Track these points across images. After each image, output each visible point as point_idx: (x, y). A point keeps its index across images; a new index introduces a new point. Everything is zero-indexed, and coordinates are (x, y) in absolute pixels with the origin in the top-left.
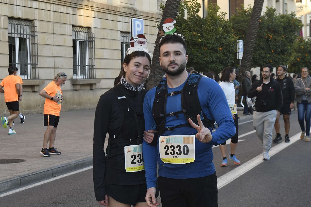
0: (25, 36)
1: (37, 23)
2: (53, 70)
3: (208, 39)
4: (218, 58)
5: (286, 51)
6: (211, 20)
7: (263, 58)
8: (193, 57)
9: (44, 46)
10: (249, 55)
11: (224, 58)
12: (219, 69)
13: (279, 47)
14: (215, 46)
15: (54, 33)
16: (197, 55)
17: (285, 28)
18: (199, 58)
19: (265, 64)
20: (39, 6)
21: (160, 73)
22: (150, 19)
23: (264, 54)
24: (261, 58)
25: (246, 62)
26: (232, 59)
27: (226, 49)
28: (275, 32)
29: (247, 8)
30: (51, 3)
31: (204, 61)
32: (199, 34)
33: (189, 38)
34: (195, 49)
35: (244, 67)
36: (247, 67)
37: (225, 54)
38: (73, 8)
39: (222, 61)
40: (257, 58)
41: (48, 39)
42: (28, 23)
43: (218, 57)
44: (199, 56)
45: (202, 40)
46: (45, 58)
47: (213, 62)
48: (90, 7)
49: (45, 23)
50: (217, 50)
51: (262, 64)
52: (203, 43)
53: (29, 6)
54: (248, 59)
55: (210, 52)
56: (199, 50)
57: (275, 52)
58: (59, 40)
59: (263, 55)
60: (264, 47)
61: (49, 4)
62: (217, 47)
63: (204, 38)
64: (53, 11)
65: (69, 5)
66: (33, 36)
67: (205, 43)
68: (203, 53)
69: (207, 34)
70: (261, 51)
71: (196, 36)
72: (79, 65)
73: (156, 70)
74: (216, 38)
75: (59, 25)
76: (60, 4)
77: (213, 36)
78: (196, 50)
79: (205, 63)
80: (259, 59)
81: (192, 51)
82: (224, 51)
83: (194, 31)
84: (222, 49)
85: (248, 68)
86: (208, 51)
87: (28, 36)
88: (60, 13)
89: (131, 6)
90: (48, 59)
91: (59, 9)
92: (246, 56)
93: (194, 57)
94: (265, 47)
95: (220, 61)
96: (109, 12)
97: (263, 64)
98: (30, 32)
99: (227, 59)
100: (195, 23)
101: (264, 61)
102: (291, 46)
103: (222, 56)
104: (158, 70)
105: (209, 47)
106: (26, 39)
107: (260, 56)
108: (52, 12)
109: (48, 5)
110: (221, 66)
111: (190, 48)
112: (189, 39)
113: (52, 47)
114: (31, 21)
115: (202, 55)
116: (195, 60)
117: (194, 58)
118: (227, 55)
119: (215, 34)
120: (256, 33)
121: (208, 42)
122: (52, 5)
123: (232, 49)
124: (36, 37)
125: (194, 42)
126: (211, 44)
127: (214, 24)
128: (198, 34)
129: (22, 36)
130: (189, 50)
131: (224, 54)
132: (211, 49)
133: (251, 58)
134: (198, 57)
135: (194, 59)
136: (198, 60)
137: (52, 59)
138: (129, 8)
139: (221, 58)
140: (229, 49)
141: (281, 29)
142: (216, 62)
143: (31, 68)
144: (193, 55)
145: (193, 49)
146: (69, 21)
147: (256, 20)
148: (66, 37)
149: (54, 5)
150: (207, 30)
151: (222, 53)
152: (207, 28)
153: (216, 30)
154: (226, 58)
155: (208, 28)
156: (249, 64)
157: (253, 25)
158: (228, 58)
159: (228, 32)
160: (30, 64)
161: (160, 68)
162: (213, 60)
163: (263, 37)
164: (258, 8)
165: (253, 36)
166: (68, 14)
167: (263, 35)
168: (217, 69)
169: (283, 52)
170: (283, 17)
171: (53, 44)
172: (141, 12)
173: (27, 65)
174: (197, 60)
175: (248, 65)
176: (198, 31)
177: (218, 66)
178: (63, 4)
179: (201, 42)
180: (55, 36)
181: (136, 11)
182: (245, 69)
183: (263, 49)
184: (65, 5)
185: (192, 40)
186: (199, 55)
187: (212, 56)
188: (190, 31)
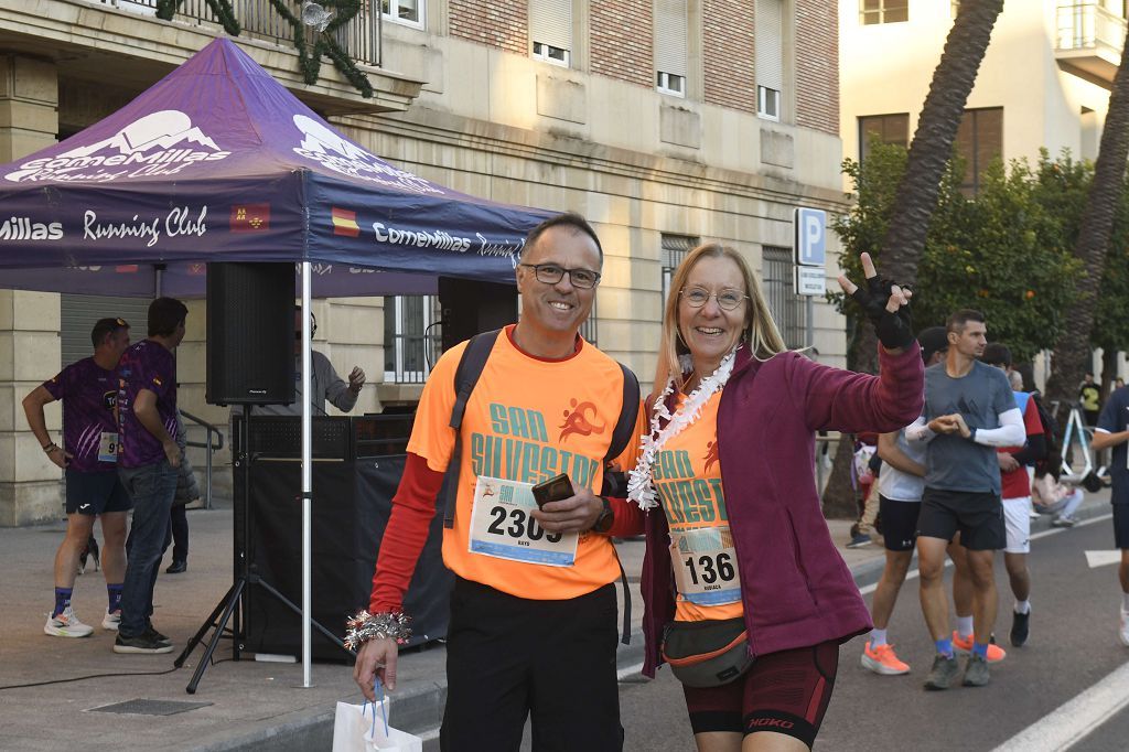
3: (994, 266)
4: (1022, 322)
6: (1001, 207)
10: (1083, 310)
11: (1040, 323)
12: (1023, 355)
14: (1014, 286)
19: (1123, 339)
20: (458, 160)
22: (742, 193)
23: (1122, 309)
24: (1112, 321)
25: (1076, 332)
26: (1061, 327)
27: (1047, 295)
29: (1058, 160)
30: (486, 151)
32: (966, 250)
33: (940, 263)
34: (953, 294)
35: (1069, 350)
36: (1076, 350)
37: (1045, 310)
38: (539, 164)
39: (1034, 332)
40: (1099, 322)
43: (1021, 319)
45: (977, 267)
48: (584, 160)
50: (1019, 298)
51: (1115, 339)
52: (981, 277)
53: (435, 164)
54: (1081, 324)
55: (998, 305)
60: (1121, 286)
61: (483, 154)
62: (1020, 289)
63: (982, 263)
64: (492, 175)
65: (532, 156)
67: (984, 278)
69: (992, 250)
70: (1111, 298)
71: (959, 256)
74: (1016, 263)
76: (509, 152)
77: (1009, 256)
78: (956, 297)
80: (1105, 322)
81: (946, 300)
82: (1040, 300)
83: (952, 240)
84: (1035, 294)
85: (1079, 353)
86: (994, 301)
88: (508, 181)
89: (688, 152)
91: (506, 168)
92: (1075, 315)
94: (1123, 284)
95: (1026, 331)
96: (633, 175)
97: (1120, 341)
99: (1046, 327)
100: (954, 218)
101: (1119, 331)
103: (1036, 317)
105: (997, 289)
107: (1107, 314)
108: (488, 178)
109: (481, 156)
110: (1029, 345)
111: (938, 291)
112: (938, 266)
118: (1048, 315)
119: (1016, 251)
120: (1105, 244)
121: (994, 274)
122: (489, 155)
123: (1065, 297)
125: (951, 273)
126: (1002, 279)
127: (1011, 219)
128: (963, 249)
131: (1039, 309)
132: (1002, 295)
133: (1091, 321)
138: (685, 160)
139: (1031, 323)
140: (1056, 295)
145: (949, 296)
147: (1105, 202)
149: (495, 157)
150: (992, 239)
151: (1036, 307)
152: (992, 234)
153: (1019, 239)
154: (1045, 322)
155: (995, 232)
156: (1082, 339)
157: (1095, 217)
158: (1052, 323)
159: (1047, 243)
162: (1007, 329)
163: (1119, 253)
164: (1111, 165)
165: (1098, 253)
166: (528, 184)
167: (1118, 248)
168: (1017, 354)
172: (718, 169)
175: (1081, 341)
176: (962, 242)
177: (1021, 347)
178: (517, 153)
179: (975, 274)
181: (705, 167)
182: (1070, 354)
183: (1119, 291)
184: (523, 154)
185: (947, 268)
187: (1005, 318)
188: (939, 241)
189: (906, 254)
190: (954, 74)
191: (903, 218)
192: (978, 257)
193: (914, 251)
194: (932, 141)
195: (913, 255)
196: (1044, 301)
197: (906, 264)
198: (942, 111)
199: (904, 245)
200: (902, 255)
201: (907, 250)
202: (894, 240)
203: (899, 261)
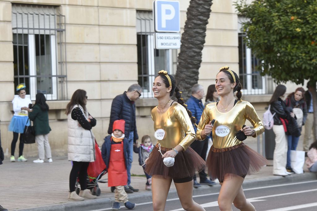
0: (47, 32)
1: (66, 11)
2: (99, 84)
8: (290, 58)
9: (80, 46)
15: (100, 24)
16: (297, 55)
18: (301, 61)
31: (310, 65)
32: (300, 19)
33: (281, 27)
41: (87, 35)
42: (52, 11)
44: (300, 57)
46: (82, 66)
49: (82, 9)
52: (307, 34)
56: (302, 47)
58: (110, 35)
66: (60, 31)
67: (309, 34)
68: (309, 52)
71: (294, 22)
72: (152, 76)
73: (181, 85)
75: (109, 11)
78: (296, 46)
79: (312, 68)
81: (287, 48)
87: (53, 32)
90: (88, 66)
93: (292, 59)
98: (56, 25)
104: (184, 84)
106: (48, 37)
113: (97, 48)
114: (56, 7)
115: (307, 55)
116: (295, 63)
117: (292, 61)
124: (64, 32)
125: (289, 32)
128: (298, 18)
129: (42, 32)
130: (282, 47)
134: (299, 59)
135: (293, 63)
136: (301, 63)
137: (96, 67)
143: (58, 82)
144: (290, 55)
145: (290, 45)
146: (130, 4)
148: (124, 29)
160: (56, 76)
161: (186, 80)
171: (98, 42)
173: (50, 78)
174: (298, 63)
176: (298, 14)
179: (303, 32)
180: (102, 29)
185: (287, 30)
186: (300, 54)
189: (195, 24)
193: (199, 22)
195: (199, 25)
197: (195, 30)
199: (193, 19)
200: (193, 25)
201: (195, 21)
203: (190, 28)
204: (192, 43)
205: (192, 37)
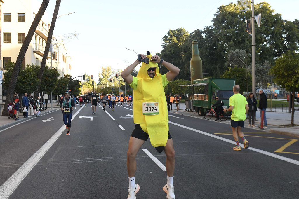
3: (27, 80)
4: (31, 88)
5: (53, 85)
7: (43, 88)
13: (51, 83)
14: (30, 83)
17: (53, 75)
21: (12, 94)
27: (35, 84)
28: (49, 77)
29: (35, 65)
47: (29, 90)
52: (25, 81)
57: (49, 85)
59: (44, 87)
68: (25, 86)
69: (27, 77)
71: (22, 78)
74: (30, 80)
83: (21, 76)
84: (33, 84)
86: (27, 85)
100: (21, 73)
101: (44, 89)
102: (55, 83)
103: (33, 87)
104: (12, 93)
118: (35, 87)
119: (30, 78)
126: (28, 82)
127: (30, 73)
141: (51, 76)
142: (31, 89)
152: (27, 75)
153: (31, 76)
157: (41, 73)
159: (35, 77)
165: (41, 78)
169: (52, 86)
170: (51, 70)
176: (22, 76)
183: (43, 84)
185: (20, 80)
187: (29, 87)
188: (19, 76)
190: (23, 52)
191: (15, 73)
192: (25, 78)
194: (19, 62)
196: (35, 85)
198: (21, 57)
202: (13, 76)
204: (14, 83)
205: (14, 81)
